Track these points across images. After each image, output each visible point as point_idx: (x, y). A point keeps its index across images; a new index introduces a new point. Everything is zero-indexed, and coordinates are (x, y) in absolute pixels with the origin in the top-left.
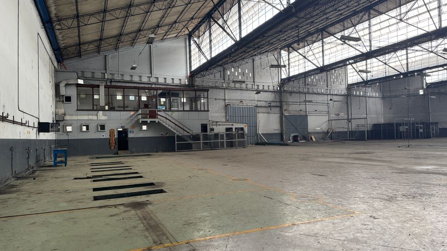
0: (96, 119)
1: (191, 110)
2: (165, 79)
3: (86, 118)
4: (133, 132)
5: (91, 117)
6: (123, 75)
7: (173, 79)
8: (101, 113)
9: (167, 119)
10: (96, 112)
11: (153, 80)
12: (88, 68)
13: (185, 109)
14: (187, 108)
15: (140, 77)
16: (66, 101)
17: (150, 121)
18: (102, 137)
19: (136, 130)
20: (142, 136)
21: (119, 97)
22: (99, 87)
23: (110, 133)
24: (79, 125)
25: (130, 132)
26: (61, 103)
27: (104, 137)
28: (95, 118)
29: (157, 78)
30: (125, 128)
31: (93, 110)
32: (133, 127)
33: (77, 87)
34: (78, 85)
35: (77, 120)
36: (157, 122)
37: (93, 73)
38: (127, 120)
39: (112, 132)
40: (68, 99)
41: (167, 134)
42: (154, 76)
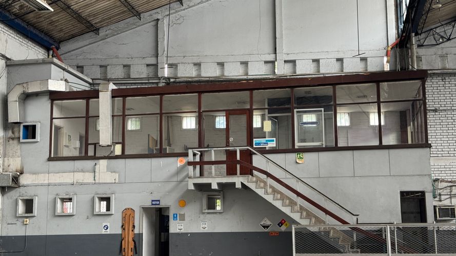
0: (91, 180)
2: (317, 61)
3: (67, 178)
4: (182, 218)
5: (80, 177)
8: (103, 163)
10: (89, 164)
11: (282, 70)
12: (117, 57)
15: (245, 64)
16: (26, 137)
18: (103, 232)
19: (190, 211)
21: (189, 123)
22: (98, 97)
23: (124, 218)
24: (51, 197)
25: (175, 218)
26: (16, 142)
27: (109, 232)
28: (88, 178)
29: (294, 62)
30: (163, 204)
31: (85, 157)
33: (52, 100)
34: (54, 96)
35: (49, 185)
37: (127, 67)
38: (167, 181)
39: (128, 215)
40: (30, 132)
42: (281, 57)
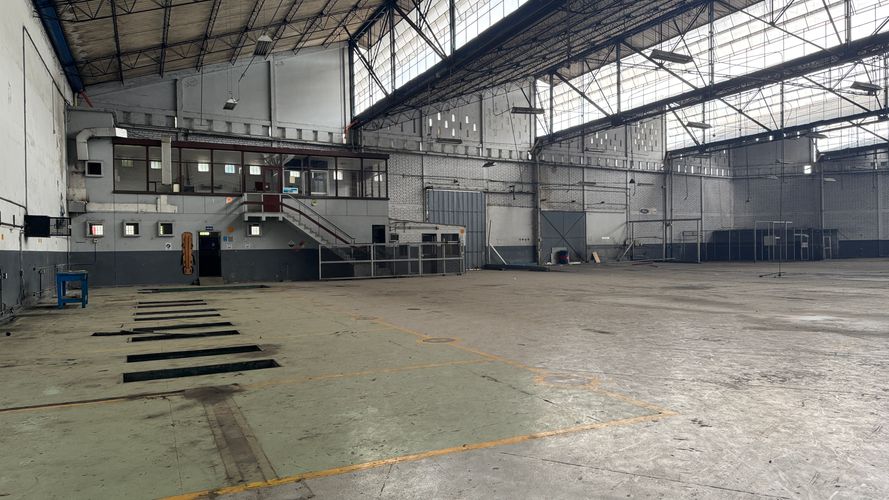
0: (154, 210)
1: (353, 197)
2: (300, 131)
3: (132, 208)
4: (231, 239)
5: (143, 207)
6: (210, 122)
7: (315, 132)
8: (164, 198)
9: (301, 213)
10: (153, 197)
11: (274, 133)
12: (138, 106)
13: (339, 195)
14: (345, 192)
15: (248, 125)
16: (91, 172)
17: (267, 218)
18: (166, 249)
19: (237, 235)
20: (249, 248)
21: (203, 168)
22: (160, 146)
23: (184, 239)
24: (118, 222)
25: (225, 239)
26: (80, 176)
27: (170, 249)
28: (151, 208)
29: (283, 129)
30: (215, 230)
31: (148, 192)
32: (231, 229)
33: (114, 144)
34: (116, 140)
35: (115, 212)
36: (281, 219)
37: (149, 116)
38: (218, 214)
39: (186, 239)
40: (95, 169)
41: (301, 244)
42: (276, 124)
